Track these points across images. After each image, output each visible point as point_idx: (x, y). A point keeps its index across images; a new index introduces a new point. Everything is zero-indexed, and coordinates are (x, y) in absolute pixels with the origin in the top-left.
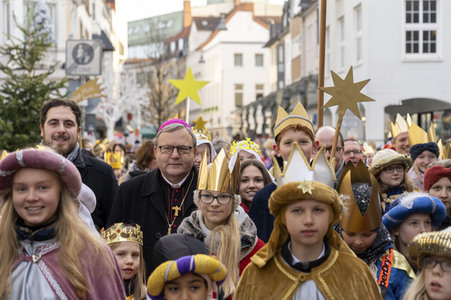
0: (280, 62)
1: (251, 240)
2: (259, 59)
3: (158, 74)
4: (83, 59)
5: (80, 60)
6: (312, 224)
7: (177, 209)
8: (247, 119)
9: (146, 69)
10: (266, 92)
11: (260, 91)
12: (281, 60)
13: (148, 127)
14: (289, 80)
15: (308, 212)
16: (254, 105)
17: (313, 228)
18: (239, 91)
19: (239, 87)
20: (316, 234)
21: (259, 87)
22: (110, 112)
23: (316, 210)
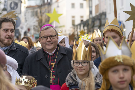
0: (90, 7)
1: (100, 85)
2: (82, 5)
3: (41, 12)
4: (14, 8)
5: (13, 8)
6: (123, 78)
7: (53, 64)
8: (77, 30)
9: (36, 10)
10: (85, 19)
11: (82, 19)
12: (91, 5)
13: (37, 34)
14: (94, 14)
15: (121, 72)
16: (80, 25)
17: (124, 79)
18: (73, 19)
19: (73, 17)
20: (126, 83)
21: (82, 17)
22: (22, 28)
23: (125, 70)
